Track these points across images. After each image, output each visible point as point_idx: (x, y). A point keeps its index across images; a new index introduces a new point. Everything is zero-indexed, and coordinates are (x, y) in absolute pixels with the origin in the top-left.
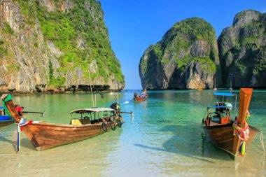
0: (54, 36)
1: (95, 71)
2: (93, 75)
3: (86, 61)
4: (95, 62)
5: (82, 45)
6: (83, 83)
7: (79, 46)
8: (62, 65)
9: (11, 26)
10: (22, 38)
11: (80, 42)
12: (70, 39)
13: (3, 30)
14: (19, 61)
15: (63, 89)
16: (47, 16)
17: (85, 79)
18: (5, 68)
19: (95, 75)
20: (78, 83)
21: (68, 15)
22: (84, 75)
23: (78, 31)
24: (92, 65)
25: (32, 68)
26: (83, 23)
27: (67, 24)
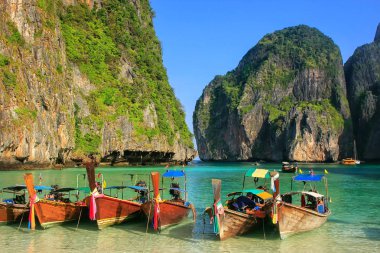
0: (79, 55)
1: (152, 125)
2: (149, 131)
3: (137, 104)
4: (153, 106)
5: (129, 73)
6: (133, 147)
7: (123, 74)
8: (94, 111)
9: (20, 30)
10: (39, 55)
11: (124, 68)
12: (106, 62)
13: (7, 37)
14: (34, 101)
15: (98, 158)
16: (64, 14)
17: (136, 139)
18: (14, 114)
19: (153, 132)
20: (124, 148)
21: (100, 14)
22: (134, 132)
23: (121, 46)
24: (147, 112)
25: (54, 116)
26: (128, 32)
27: (100, 32)
